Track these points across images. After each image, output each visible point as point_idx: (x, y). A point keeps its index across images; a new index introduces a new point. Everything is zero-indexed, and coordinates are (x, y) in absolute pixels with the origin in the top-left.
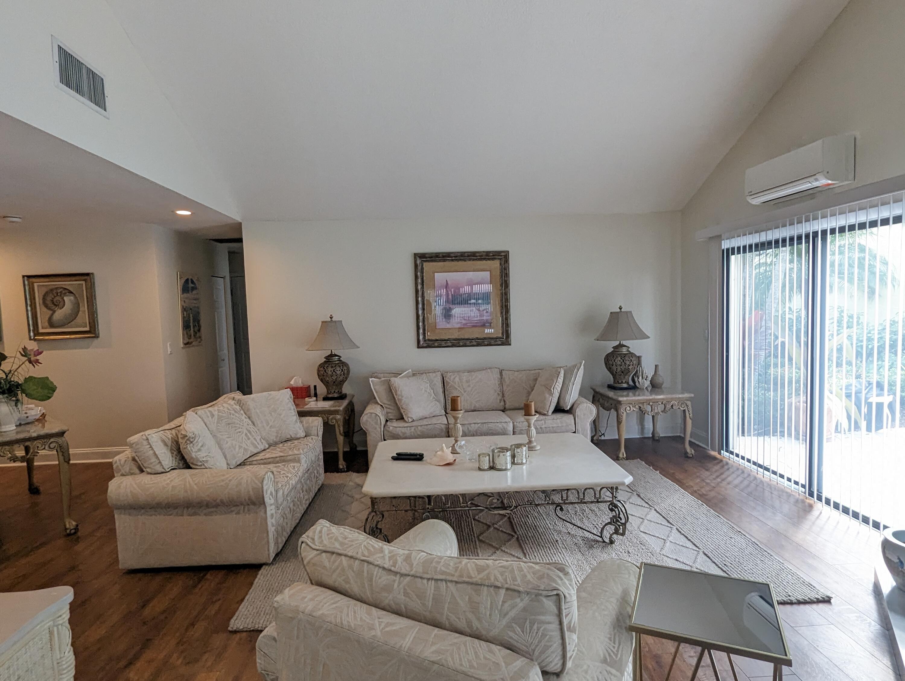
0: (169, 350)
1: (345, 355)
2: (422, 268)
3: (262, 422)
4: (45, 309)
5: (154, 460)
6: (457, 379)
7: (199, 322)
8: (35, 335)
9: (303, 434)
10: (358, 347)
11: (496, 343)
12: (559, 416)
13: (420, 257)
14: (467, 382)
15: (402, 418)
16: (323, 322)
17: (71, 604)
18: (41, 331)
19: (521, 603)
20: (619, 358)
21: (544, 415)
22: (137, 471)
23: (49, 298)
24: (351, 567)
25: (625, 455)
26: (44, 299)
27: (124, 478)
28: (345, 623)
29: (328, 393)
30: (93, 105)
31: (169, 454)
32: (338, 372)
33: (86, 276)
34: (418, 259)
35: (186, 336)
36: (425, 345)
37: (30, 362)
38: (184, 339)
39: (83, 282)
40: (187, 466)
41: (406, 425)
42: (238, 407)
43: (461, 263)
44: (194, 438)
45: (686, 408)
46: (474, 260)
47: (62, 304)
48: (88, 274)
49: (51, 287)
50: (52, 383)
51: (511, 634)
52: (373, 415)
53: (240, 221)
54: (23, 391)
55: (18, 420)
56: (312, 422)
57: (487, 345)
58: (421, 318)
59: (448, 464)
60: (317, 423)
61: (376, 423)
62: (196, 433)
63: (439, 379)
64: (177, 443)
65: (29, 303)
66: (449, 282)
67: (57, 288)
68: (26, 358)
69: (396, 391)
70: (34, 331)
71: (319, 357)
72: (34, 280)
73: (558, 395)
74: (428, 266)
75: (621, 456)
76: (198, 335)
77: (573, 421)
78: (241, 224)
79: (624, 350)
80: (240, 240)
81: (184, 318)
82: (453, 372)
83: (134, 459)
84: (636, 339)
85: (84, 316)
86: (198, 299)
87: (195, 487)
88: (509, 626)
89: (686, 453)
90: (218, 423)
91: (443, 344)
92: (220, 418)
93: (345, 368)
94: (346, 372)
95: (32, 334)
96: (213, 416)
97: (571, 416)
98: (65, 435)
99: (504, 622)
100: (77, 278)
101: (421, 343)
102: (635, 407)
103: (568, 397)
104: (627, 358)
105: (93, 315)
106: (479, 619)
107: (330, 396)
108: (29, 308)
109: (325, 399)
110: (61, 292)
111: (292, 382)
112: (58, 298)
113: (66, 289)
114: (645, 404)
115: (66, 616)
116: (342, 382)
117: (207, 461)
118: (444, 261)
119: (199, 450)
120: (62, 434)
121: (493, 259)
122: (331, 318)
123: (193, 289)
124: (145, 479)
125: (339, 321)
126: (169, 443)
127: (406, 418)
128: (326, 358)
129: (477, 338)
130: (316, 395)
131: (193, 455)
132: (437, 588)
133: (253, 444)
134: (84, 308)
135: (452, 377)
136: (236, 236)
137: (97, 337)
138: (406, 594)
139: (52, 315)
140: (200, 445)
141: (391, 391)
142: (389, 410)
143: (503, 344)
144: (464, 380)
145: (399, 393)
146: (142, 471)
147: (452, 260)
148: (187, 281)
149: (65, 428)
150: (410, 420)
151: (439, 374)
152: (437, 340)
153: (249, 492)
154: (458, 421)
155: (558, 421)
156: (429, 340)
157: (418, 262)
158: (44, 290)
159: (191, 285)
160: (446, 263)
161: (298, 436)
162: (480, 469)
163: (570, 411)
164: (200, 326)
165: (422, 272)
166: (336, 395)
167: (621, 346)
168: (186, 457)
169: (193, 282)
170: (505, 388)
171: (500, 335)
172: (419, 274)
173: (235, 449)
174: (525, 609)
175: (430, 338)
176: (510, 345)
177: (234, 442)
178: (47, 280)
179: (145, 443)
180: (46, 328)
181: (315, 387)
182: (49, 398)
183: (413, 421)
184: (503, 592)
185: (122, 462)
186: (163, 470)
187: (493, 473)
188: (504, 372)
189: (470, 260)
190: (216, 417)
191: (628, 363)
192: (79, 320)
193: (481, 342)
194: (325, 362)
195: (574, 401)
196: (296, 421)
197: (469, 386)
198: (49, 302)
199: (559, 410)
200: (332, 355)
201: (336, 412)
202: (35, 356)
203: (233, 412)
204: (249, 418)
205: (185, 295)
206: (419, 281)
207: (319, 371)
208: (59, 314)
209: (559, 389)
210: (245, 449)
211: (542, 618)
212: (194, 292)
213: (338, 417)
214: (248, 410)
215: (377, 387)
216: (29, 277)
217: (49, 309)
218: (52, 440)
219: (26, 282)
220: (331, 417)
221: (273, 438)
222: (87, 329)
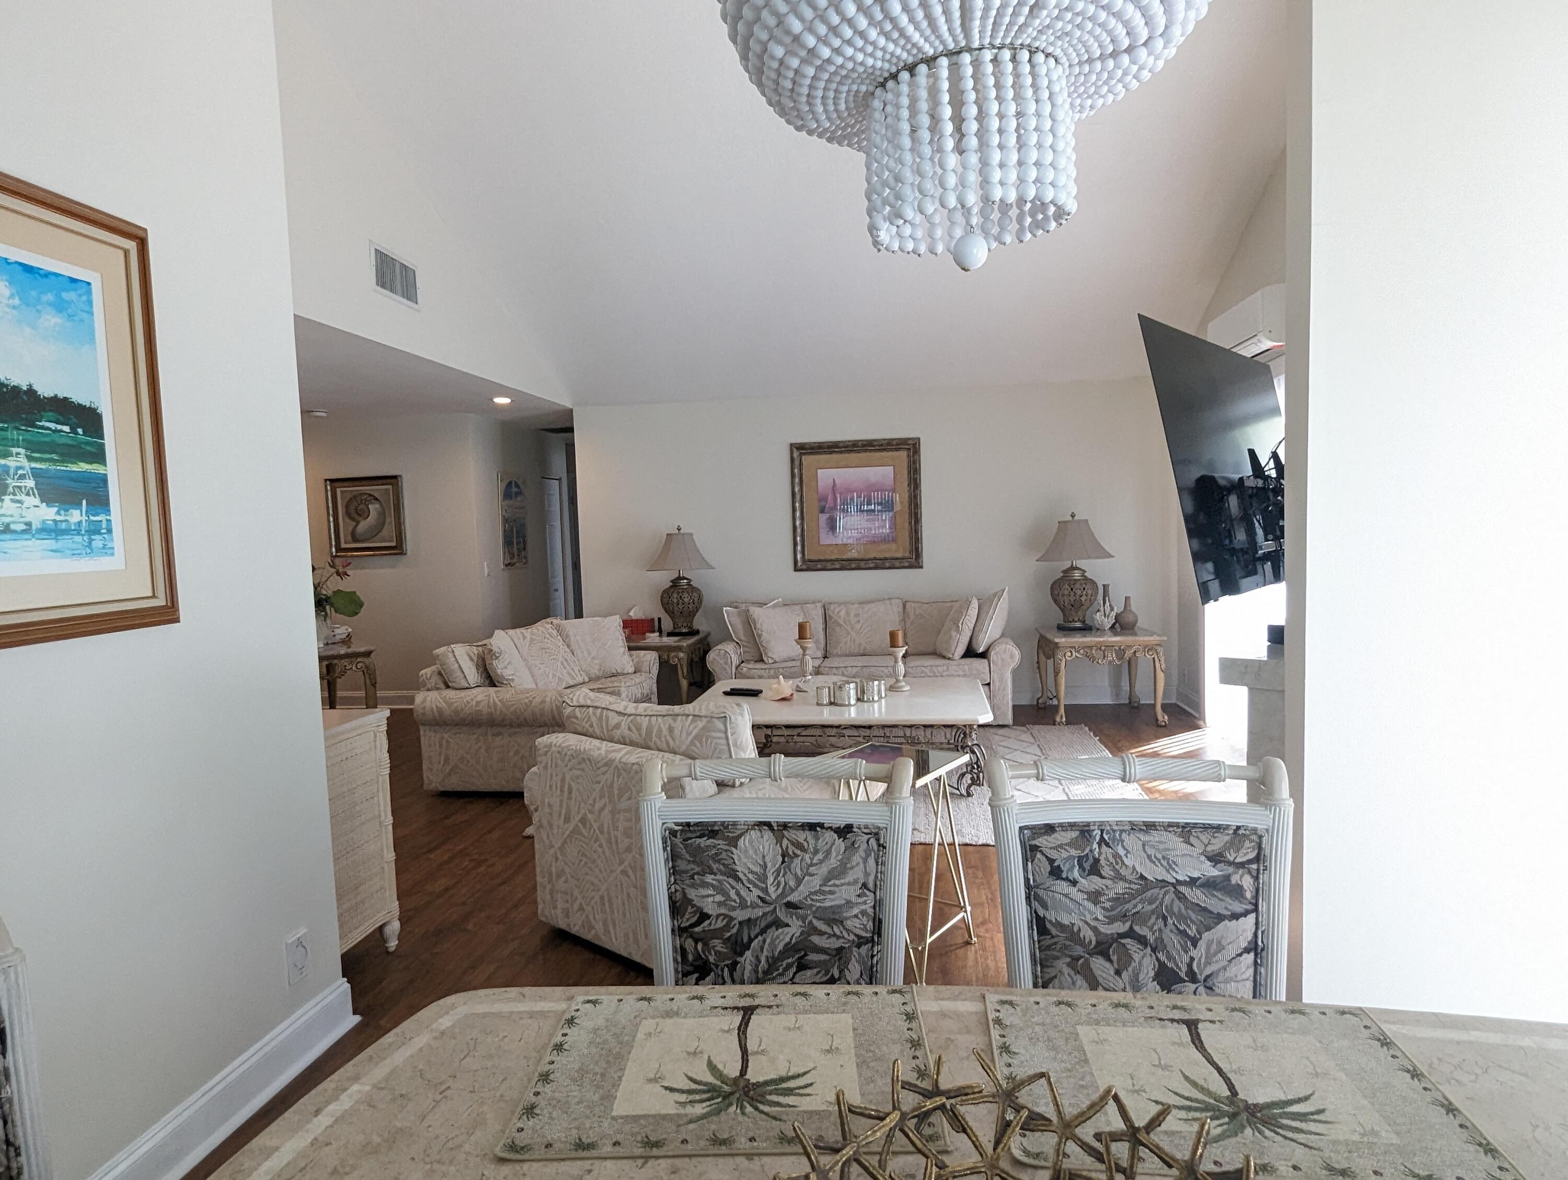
0: (486, 572)
1: (697, 577)
2: (801, 464)
3: (583, 652)
4: (348, 520)
5: (459, 673)
6: (843, 613)
7: (524, 537)
8: (337, 552)
9: (631, 670)
10: (713, 568)
11: (902, 565)
12: (969, 661)
13: (798, 449)
14: (857, 615)
15: (762, 660)
16: (668, 535)
17: (388, 719)
18: (343, 546)
19: (701, 724)
20: (1066, 586)
21: (949, 659)
22: (442, 686)
23: (352, 507)
24: (594, 714)
25: (1064, 719)
26: (347, 507)
27: (429, 693)
28: (582, 748)
29: (674, 628)
30: (405, 301)
31: (474, 670)
32: (686, 600)
33: (393, 480)
34: (795, 450)
35: (507, 554)
36: (804, 567)
37: (338, 574)
38: (504, 558)
39: (390, 487)
40: (492, 684)
41: (766, 666)
42: (555, 632)
43: (853, 455)
44: (500, 653)
45: (1155, 656)
46: (871, 451)
47: (367, 513)
48: (395, 477)
49: (355, 493)
50: (359, 598)
51: (694, 748)
52: (722, 652)
53: (571, 407)
54: (332, 605)
55: (326, 638)
56: (644, 656)
57: (889, 568)
58: (799, 531)
59: (783, 699)
60: (650, 659)
61: (726, 663)
62: (502, 648)
63: (820, 611)
64: (483, 660)
65: (331, 512)
66: (837, 482)
67: (361, 494)
68: (334, 570)
69: (755, 624)
70: (336, 546)
71: (663, 578)
72: (337, 484)
73: (969, 634)
74: (807, 460)
75: (1058, 719)
76: (523, 553)
77: (988, 668)
78: (571, 411)
79: (1077, 575)
80: (571, 430)
81: (505, 531)
82: (840, 604)
83: (440, 673)
84: (1089, 558)
85: (389, 530)
86: (523, 508)
87: (499, 703)
88: (692, 742)
89: (1157, 720)
90: (530, 645)
91: (829, 565)
92: (532, 640)
93: (695, 594)
94: (696, 600)
95: (334, 550)
96: (524, 638)
97: (985, 661)
98: (372, 655)
99: (690, 738)
100: (384, 481)
101: (799, 564)
102: (1078, 652)
103: (981, 636)
104: (1077, 586)
105: (400, 527)
106: (673, 739)
107: (677, 631)
108: (331, 519)
109: (669, 635)
110: (366, 499)
111: (631, 614)
112: (362, 506)
113: (370, 495)
114: (1094, 648)
115: (385, 728)
116: (692, 614)
117: (513, 680)
118: (831, 453)
119: (506, 668)
120: (368, 654)
121: (897, 450)
122: (679, 530)
123: (518, 494)
124: (450, 694)
125: (688, 534)
126: (475, 659)
127: (765, 659)
128: (672, 581)
129: (875, 559)
130: (660, 631)
131: (499, 671)
132: (650, 720)
133: (569, 674)
134: (390, 519)
135: (837, 610)
136: (568, 425)
137: (402, 553)
138: (630, 729)
139: (356, 526)
140: (506, 662)
141: (749, 623)
142: (746, 649)
143: (910, 567)
144: (852, 614)
145: (758, 626)
146: (448, 687)
147: (841, 452)
148: (510, 484)
149: (372, 648)
150: (771, 661)
151: (819, 605)
152: (820, 561)
153: (552, 710)
154: (807, 652)
155: (966, 667)
156: (810, 561)
157: (796, 454)
158: (349, 496)
159: (514, 489)
160: (834, 456)
161: (626, 672)
162: (818, 704)
163: (984, 655)
164: (525, 542)
165: (801, 470)
166: (685, 630)
167: (1073, 568)
168: (492, 674)
169: (517, 486)
170: (908, 625)
171: (907, 555)
172: (796, 471)
173: (548, 677)
174: (703, 729)
175: (812, 558)
176: (921, 567)
177: (547, 669)
178: (351, 484)
179: (451, 655)
180: (349, 543)
181: (659, 619)
182: (357, 613)
183: (775, 662)
184: (691, 717)
185: (428, 676)
186: (467, 685)
187: (833, 708)
188: (908, 605)
189: (866, 451)
190: (528, 639)
191: (1079, 592)
192: (385, 533)
193: (880, 564)
194: (671, 587)
195: (990, 641)
196: (624, 653)
197: (859, 621)
198: (352, 511)
199: (970, 653)
200: (680, 578)
201: (679, 649)
202: (343, 567)
203: (548, 636)
204: (568, 646)
205: (507, 502)
206: (797, 480)
207: (662, 597)
208: (363, 525)
209: (972, 626)
210: (559, 678)
211: (714, 734)
212: (519, 499)
213: (681, 655)
214: (567, 636)
215: (732, 619)
216: (332, 481)
217: (352, 519)
218: (359, 660)
219: (329, 488)
220: (673, 654)
221: (595, 671)
222: (393, 544)
